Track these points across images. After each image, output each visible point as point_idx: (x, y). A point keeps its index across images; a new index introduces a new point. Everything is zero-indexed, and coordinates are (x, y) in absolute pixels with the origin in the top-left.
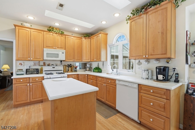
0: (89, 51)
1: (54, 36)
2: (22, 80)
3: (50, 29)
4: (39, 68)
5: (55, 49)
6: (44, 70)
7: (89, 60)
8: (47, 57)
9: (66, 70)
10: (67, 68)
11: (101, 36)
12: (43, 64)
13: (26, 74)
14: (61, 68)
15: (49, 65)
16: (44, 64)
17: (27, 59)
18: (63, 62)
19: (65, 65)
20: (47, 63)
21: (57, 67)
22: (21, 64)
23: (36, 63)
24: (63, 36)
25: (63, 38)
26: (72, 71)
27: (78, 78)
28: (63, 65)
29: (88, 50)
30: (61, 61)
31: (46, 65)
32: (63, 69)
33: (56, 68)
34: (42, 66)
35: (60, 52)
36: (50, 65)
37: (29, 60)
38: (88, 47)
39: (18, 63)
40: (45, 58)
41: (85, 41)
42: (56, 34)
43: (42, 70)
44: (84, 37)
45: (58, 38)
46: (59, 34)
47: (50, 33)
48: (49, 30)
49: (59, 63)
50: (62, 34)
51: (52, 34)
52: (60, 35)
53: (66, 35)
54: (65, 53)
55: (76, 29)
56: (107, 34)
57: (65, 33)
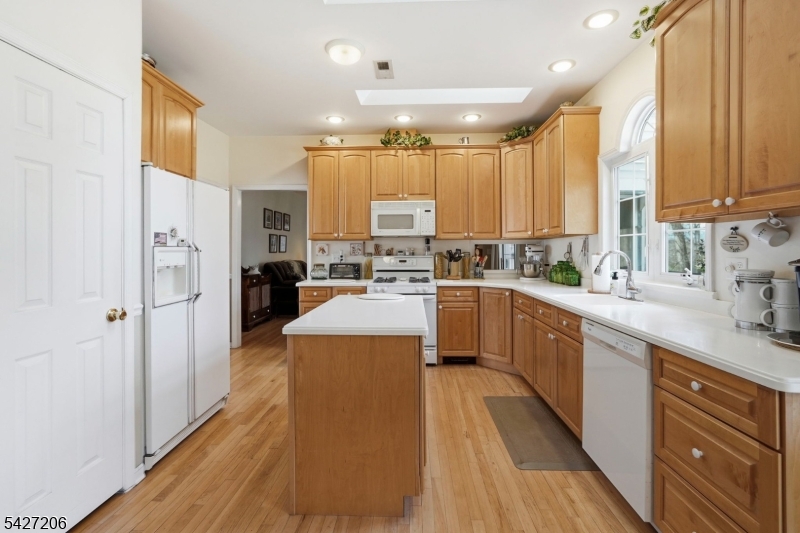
0: (526, 196)
1: (400, 157)
2: (315, 294)
3: (391, 138)
4: (362, 260)
5: (403, 199)
6: (374, 268)
7: (526, 231)
8: (379, 227)
9: (443, 271)
10: (446, 261)
11: (566, 123)
12: (373, 251)
13: (331, 278)
14: (427, 263)
15: (389, 253)
16: (378, 251)
17: (331, 236)
18: (433, 244)
19: (440, 254)
20: (386, 245)
21: (414, 260)
22: (323, 250)
23: (356, 247)
24: (428, 152)
25: (428, 158)
26: (464, 277)
27: (479, 301)
28: (433, 251)
29: (522, 193)
30: (428, 240)
31: (384, 252)
32: (432, 268)
33: (413, 263)
34: (371, 254)
35: (418, 210)
36: (394, 252)
37: (336, 239)
38: (522, 180)
39: (317, 248)
40: (376, 231)
41: (515, 157)
42: (406, 149)
43: (369, 267)
44: (510, 139)
45: (410, 161)
46: (414, 149)
47: (386, 152)
48: (386, 143)
49: (420, 245)
50: (426, 145)
51: (393, 152)
52: (418, 151)
53: (436, 148)
54: (433, 211)
55: (472, 119)
56: (597, 112)
57: (436, 140)
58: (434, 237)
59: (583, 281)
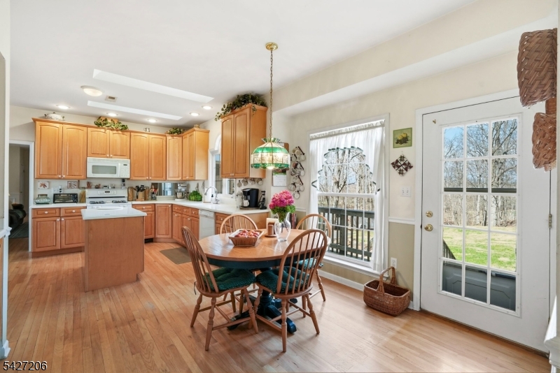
1: (108, 134)
2: (46, 212)
3: (101, 122)
4: (78, 192)
5: (110, 157)
6: (87, 196)
7: (179, 177)
8: (93, 172)
9: (133, 197)
10: (135, 192)
11: (197, 134)
12: (86, 186)
13: (54, 202)
14: (123, 192)
15: (97, 187)
16: (89, 186)
17: (56, 177)
18: (126, 182)
19: (132, 188)
20: (95, 183)
21: (115, 191)
22: (45, 186)
23: (73, 183)
24: (126, 133)
25: (126, 137)
26: (145, 200)
27: (155, 211)
28: (127, 186)
29: (177, 160)
30: (123, 180)
31: (93, 187)
32: (127, 195)
33: (113, 193)
34: (85, 188)
35: (119, 164)
36: (101, 186)
37: (59, 179)
38: (177, 153)
39: (39, 184)
40: (90, 174)
41: (173, 141)
42: (112, 130)
43: (83, 196)
44: (171, 133)
45: (115, 137)
46: (117, 131)
47: (99, 130)
48: (99, 125)
49: (119, 183)
50: (124, 129)
51: (103, 130)
52: (120, 132)
53: (131, 132)
54: (129, 165)
55: (152, 121)
56: (208, 132)
57: (131, 127)
58: (128, 179)
59: (203, 199)
